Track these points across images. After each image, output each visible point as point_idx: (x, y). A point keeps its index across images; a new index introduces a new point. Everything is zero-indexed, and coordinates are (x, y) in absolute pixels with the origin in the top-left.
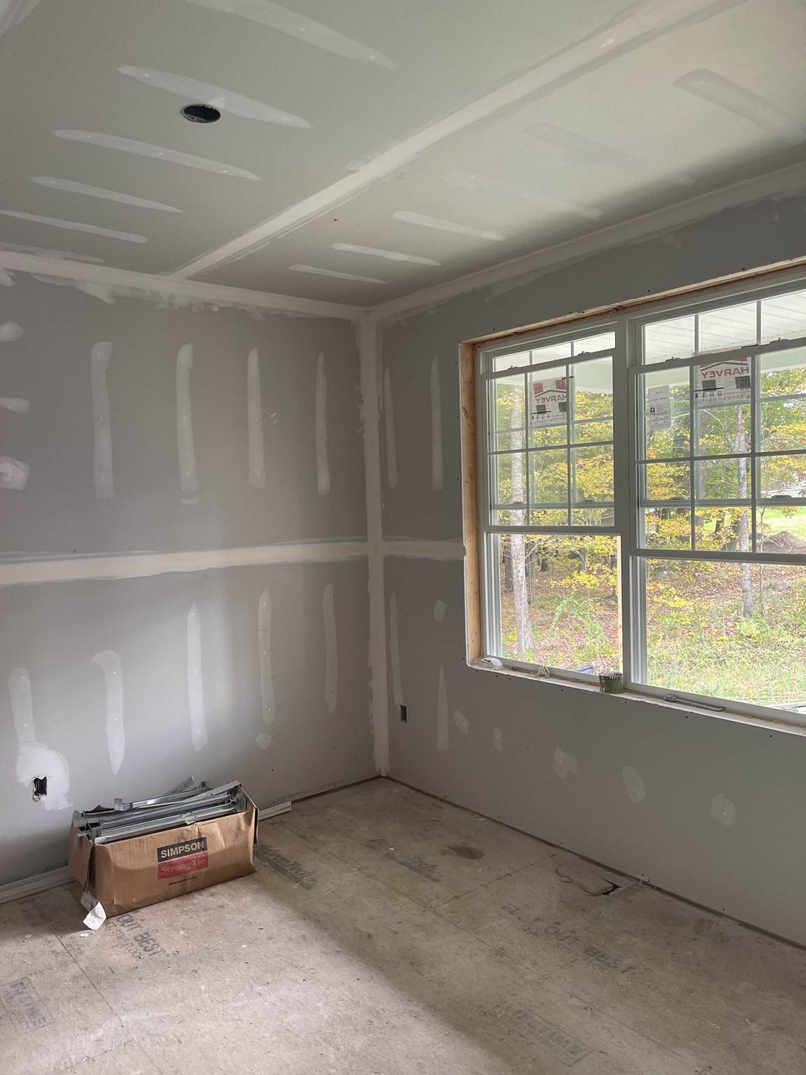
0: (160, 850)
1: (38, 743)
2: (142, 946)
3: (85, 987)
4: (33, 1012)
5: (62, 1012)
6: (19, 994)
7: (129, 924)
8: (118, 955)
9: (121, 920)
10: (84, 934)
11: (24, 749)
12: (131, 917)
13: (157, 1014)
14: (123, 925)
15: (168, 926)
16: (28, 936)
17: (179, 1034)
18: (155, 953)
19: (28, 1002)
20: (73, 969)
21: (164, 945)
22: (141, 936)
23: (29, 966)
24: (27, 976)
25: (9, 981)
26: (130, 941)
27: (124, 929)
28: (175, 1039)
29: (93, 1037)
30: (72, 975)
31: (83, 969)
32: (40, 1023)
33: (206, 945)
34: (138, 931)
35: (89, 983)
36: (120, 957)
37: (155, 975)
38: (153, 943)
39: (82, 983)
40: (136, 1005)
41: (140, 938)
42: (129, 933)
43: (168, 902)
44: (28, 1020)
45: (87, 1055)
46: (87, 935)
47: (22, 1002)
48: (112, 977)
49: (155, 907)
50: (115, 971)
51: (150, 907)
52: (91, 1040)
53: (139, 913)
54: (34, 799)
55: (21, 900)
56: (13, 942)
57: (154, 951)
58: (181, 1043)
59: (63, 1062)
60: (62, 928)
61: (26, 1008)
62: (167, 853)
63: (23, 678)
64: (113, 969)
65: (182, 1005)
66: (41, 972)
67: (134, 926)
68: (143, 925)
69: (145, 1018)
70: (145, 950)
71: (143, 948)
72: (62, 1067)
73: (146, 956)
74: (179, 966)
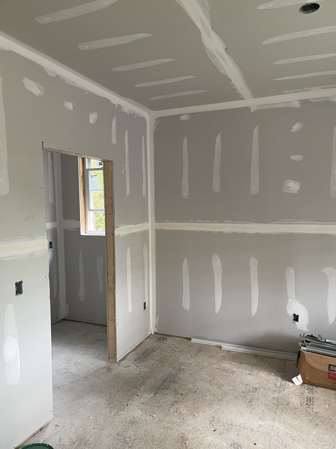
0: (330, 365)
1: (296, 300)
2: (307, 402)
3: (274, 403)
4: (251, 401)
5: (259, 407)
6: (252, 392)
7: (310, 390)
8: (295, 399)
9: (308, 387)
10: (291, 384)
11: (290, 300)
12: (313, 388)
13: (287, 431)
14: (307, 389)
15: (323, 400)
16: (273, 374)
17: (288, 444)
18: (309, 407)
19: (253, 397)
20: (276, 395)
21: (315, 406)
22: (310, 397)
23: (264, 385)
24: (260, 387)
25: (253, 386)
26: (304, 397)
27: (306, 391)
28: (285, 444)
29: (260, 423)
30: (274, 396)
31: (279, 396)
32: (249, 406)
33: (331, 417)
34: (311, 395)
35: (276, 403)
36: (295, 401)
37: (301, 416)
38: (312, 403)
39: (274, 402)
40: (284, 422)
41: (309, 398)
42: (307, 394)
43: (333, 390)
44: (247, 403)
45: (252, 428)
46: (292, 385)
47: (251, 395)
48: (286, 406)
49: (326, 389)
50: (289, 405)
51: (323, 389)
52: (258, 424)
53: (317, 389)
54: (293, 322)
55: (281, 360)
56: (266, 373)
57: (309, 406)
58: (285, 447)
59: (243, 424)
60: (286, 377)
61: (250, 398)
62: (333, 368)
63: (292, 271)
64: (289, 404)
65: (300, 434)
66: (265, 389)
67: (311, 392)
68: (314, 394)
69: (282, 429)
70: (306, 404)
71: (306, 403)
72: (242, 426)
73: (305, 406)
74: (313, 418)
